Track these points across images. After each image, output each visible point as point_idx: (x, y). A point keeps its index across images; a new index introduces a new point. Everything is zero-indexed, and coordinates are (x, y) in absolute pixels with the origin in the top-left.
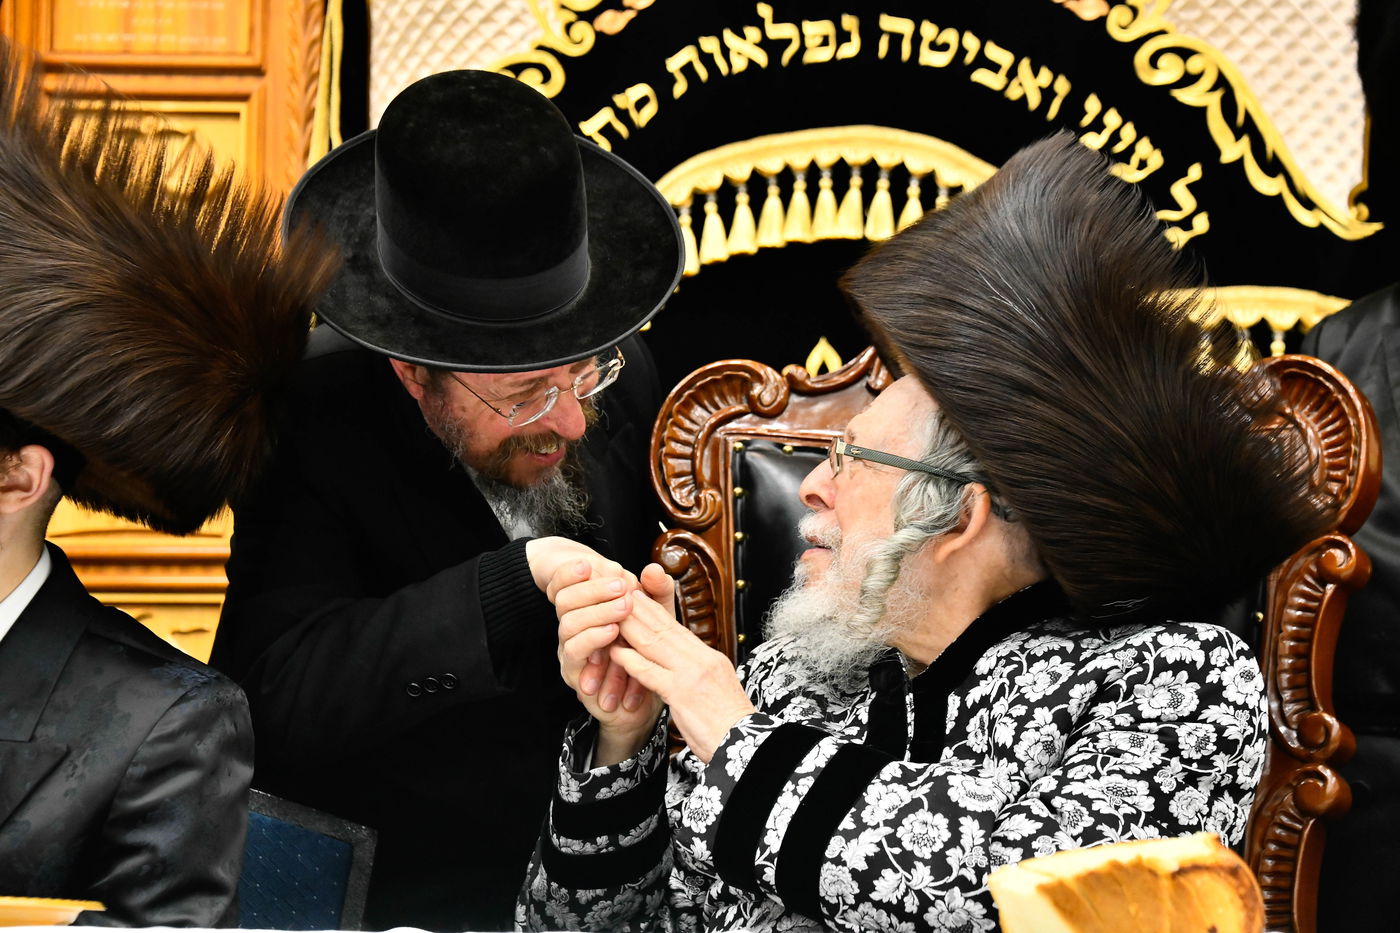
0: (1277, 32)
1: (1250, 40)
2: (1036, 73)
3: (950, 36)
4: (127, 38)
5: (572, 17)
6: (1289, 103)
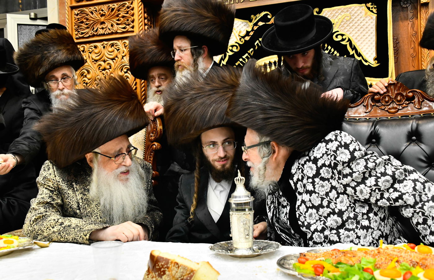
0: (358, 30)
1: (354, 32)
5: (241, 37)
6: (362, 43)
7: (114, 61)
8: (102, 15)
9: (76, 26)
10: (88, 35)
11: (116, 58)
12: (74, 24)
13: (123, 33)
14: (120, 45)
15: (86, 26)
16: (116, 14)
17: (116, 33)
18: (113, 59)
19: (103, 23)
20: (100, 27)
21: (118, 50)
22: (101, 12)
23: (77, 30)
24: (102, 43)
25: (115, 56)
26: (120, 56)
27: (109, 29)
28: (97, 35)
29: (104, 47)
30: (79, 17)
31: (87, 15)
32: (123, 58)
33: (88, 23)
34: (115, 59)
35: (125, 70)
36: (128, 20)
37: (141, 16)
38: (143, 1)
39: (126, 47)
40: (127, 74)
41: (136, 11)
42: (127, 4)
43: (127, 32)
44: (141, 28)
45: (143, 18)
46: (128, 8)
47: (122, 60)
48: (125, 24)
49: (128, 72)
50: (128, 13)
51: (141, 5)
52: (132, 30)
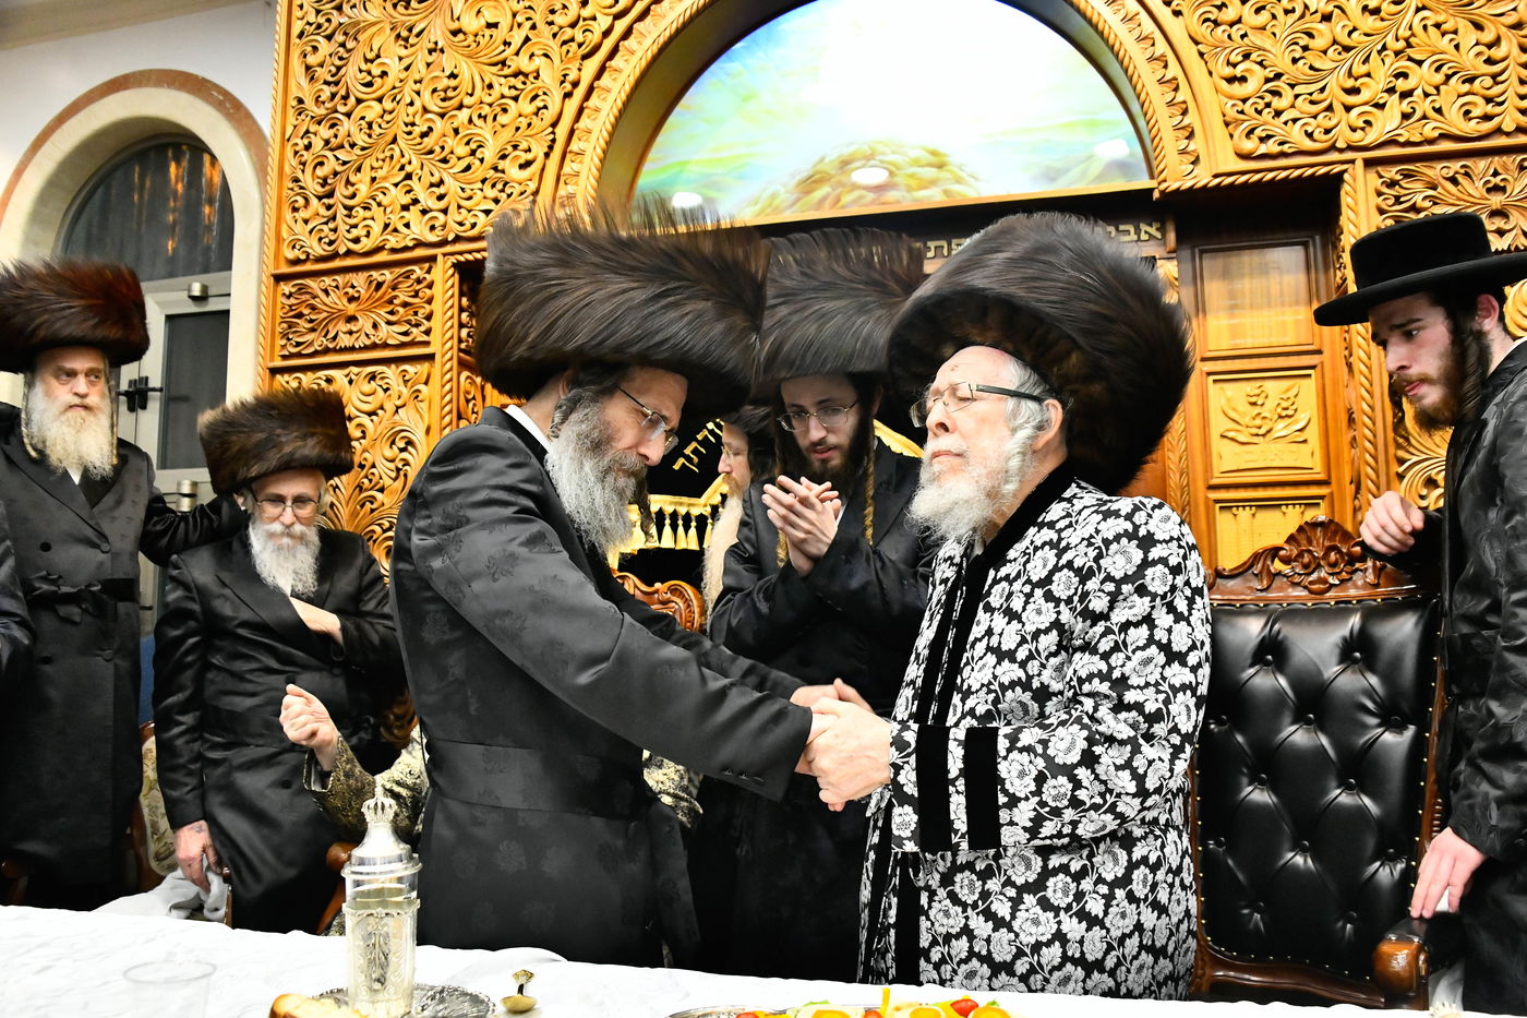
7: (374, 417)
8: (351, 299)
9: (285, 326)
10: (311, 350)
11: (380, 412)
12: (278, 320)
13: (403, 345)
14: (392, 377)
15: (309, 326)
16: (387, 297)
17: (385, 346)
18: (370, 414)
19: (352, 319)
20: (345, 329)
21: (386, 390)
22: (350, 291)
23: (285, 335)
24: (346, 371)
25: (378, 405)
26: (389, 407)
27: (367, 335)
28: (335, 351)
29: (351, 382)
30: (292, 301)
31: (314, 297)
32: (397, 412)
33: (313, 317)
34: (377, 415)
35: (402, 445)
36: (416, 313)
37: (450, 303)
38: (457, 266)
39: (406, 382)
40: (404, 455)
41: (437, 291)
42: (418, 271)
43: (413, 344)
44: (449, 334)
45: (456, 309)
46: (419, 281)
47: (396, 417)
48: (409, 322)
49: (410, 448)
50: (416, 295)
51: (453, 275)
52: (425, 338)
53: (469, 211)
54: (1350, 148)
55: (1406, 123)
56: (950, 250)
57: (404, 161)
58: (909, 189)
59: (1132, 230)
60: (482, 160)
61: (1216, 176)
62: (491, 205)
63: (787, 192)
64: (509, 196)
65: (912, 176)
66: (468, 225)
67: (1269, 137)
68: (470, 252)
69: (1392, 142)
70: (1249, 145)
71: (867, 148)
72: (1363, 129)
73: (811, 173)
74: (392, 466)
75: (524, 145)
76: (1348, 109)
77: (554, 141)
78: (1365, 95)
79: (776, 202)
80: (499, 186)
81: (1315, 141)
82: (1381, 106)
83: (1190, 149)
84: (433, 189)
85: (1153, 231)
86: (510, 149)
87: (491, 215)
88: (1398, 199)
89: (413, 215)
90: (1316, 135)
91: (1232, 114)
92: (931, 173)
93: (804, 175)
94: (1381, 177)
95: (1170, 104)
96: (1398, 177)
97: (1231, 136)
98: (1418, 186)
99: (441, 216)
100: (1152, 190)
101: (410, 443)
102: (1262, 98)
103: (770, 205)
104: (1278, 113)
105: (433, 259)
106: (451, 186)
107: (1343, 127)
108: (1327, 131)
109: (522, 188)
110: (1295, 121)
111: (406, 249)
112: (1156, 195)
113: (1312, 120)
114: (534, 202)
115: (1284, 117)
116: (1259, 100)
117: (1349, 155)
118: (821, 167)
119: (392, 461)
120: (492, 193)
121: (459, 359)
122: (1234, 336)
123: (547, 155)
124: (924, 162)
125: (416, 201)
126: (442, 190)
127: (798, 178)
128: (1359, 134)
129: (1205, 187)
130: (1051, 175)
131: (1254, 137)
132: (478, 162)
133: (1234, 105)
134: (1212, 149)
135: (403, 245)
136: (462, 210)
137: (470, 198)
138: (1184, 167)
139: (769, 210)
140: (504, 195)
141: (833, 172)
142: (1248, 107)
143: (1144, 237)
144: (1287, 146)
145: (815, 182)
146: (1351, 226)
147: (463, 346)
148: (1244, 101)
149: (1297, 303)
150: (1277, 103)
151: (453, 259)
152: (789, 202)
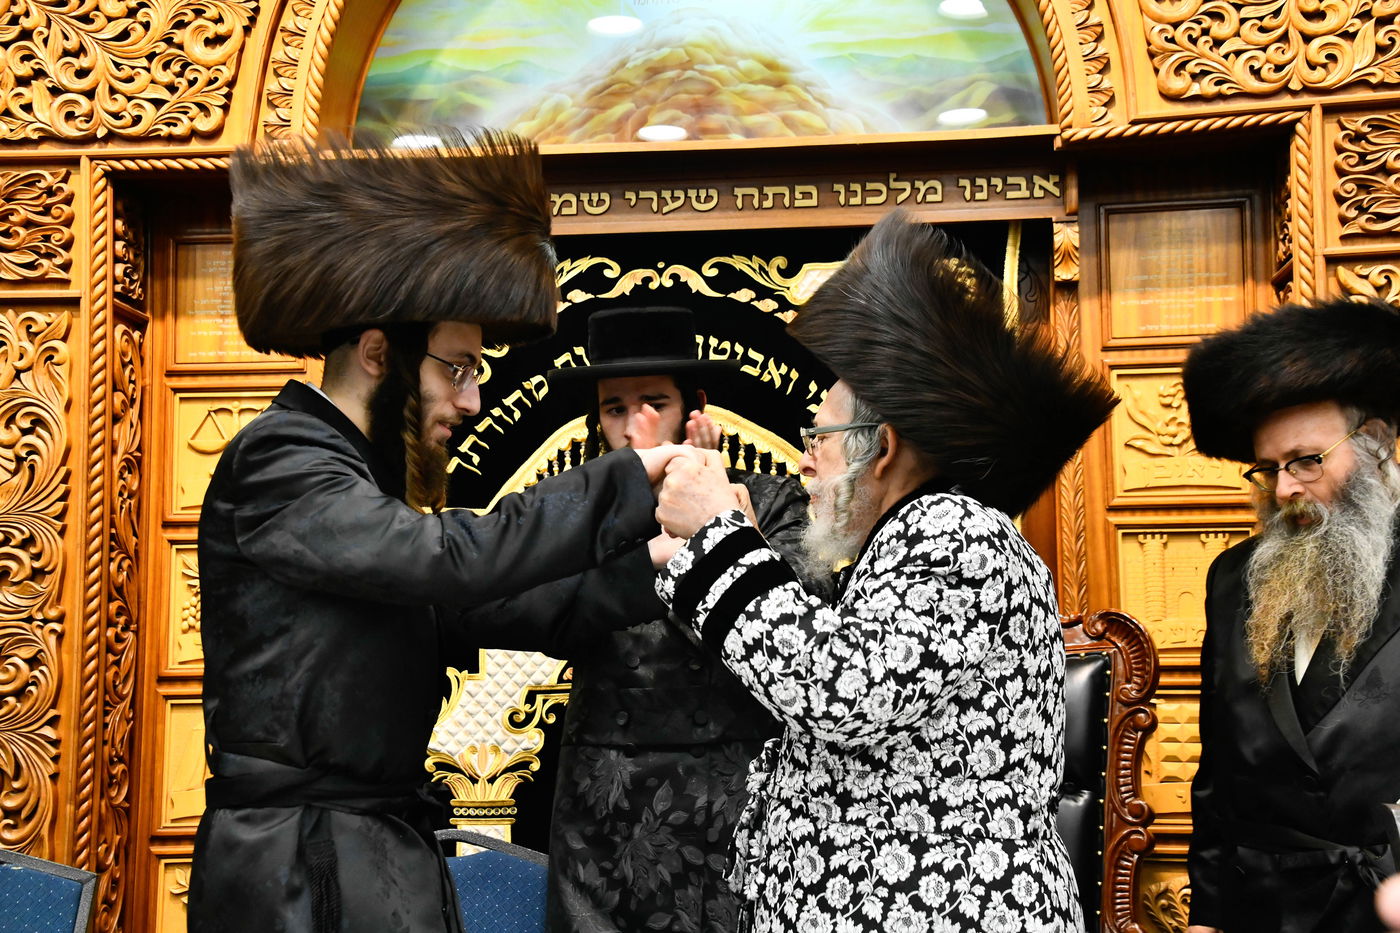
2: (778, 368)
3: (726, 345)
4: (221, 353)
13: (25, 282)
14: (10, 328)
26: (6, 370)
32: (17, 376)
35: (26, 424)
36: (47, 238)
37: (101, 229)
38: (111, 176)
39: (32, 336)
40: (30, 439)
41: (81, 208)
42: (49, 178)
43: (42, 281)
44: (100, 273)
45: (109, 237)
46: (50, 192)
47: (17, 384)
48: (35, 250)
49: (39, 430)
50: (47, 211)
51: (104, 189)
52: (63, 275)
53: (130, 99)
54: (1307, 90)
55: (1381, 59)
56: (793, 198)
57: (16, 10)
58: (738, 112)
59: (1024, 184)
60: (146, 26)
61: (1134, 123)
62: (164, 94)
63: (573, 106)
64: (192, 83)
65: (742, 94)
66: (128, 120)
67: (1204, 73)
68: (132, 158)
69: (1362, 83)
70: (1177, 84)
71: (682, 51)
72: (1324, 66)
73: (607, 80)
74: (9, 453)
75: (212, 12)
76: (1307, 39)
77: (256, 10)
78: (1331, 22)
79: (561, 118)
80: (176, 67)
81: (1262, 80)
82: (1350, 36)
83: (1105, 84)
84: (68, 59)
85: (1049, 186)
86: (191, 15)
87: (164, 109)
88: (1363, 158)
89: (36, 93)
90: (1264, 73)
91: (1158, 41)
92: (766, 92)
93: (600, 83)
94: (1343, 128)
95: (1081, 26)
96: (1366, 129)
97: (1157, 71)
98: (1390, 140)
99: (82, 99)
100: (1053, 137)
101: (39, 422)
102: (1199, 22)
103: (553, 121)
104: (1218, 43)
105: (74, 162)
106: (97, 58)
107: (1300, 62)
108: (1279, 68)
109: (211, 74)
110: (1238, 53)
111: (25, 142)
112: (1058, 143)
113: (1259, 53)
114: (228, 96)
115: (1224, 49)
116: (1194, 25)
117: (1305, 100)
118: (622, 74)
119: (10, 446)
120: (166, 77)
121: (116, 308)
122: (1145, 321)
123: (247, 30)
124: (757, 77)
125: (39, 74)
126: (84, 62)
127: (591, 87)
128: (1320, 72)
129: (1120, 136)
130: (922, 105)
131: (1186, 74)
132: (140, 29)
133: (1162, 31)
134: (1130, 87)
135: (22, 136)
136: (117, 96)
137: (130, 80)
138: (1094, 109)
139: (550, 128)
140: (183, 82)
141: (637, 82)
142: (1180, 34)
143: (1038, 193)
144: (1226, 86)
145: (613, 94)
146: (1301, 191)
147: (118, 288)
148: (1176, 25)
149: (1226, 281)
150: (1218, 29)
151: (105, 166)
152: (578, 119)
